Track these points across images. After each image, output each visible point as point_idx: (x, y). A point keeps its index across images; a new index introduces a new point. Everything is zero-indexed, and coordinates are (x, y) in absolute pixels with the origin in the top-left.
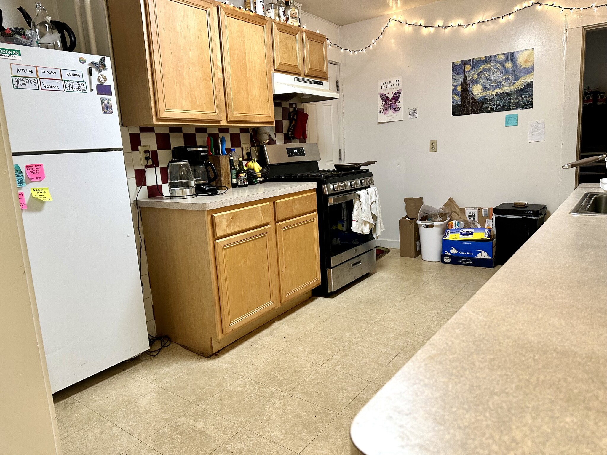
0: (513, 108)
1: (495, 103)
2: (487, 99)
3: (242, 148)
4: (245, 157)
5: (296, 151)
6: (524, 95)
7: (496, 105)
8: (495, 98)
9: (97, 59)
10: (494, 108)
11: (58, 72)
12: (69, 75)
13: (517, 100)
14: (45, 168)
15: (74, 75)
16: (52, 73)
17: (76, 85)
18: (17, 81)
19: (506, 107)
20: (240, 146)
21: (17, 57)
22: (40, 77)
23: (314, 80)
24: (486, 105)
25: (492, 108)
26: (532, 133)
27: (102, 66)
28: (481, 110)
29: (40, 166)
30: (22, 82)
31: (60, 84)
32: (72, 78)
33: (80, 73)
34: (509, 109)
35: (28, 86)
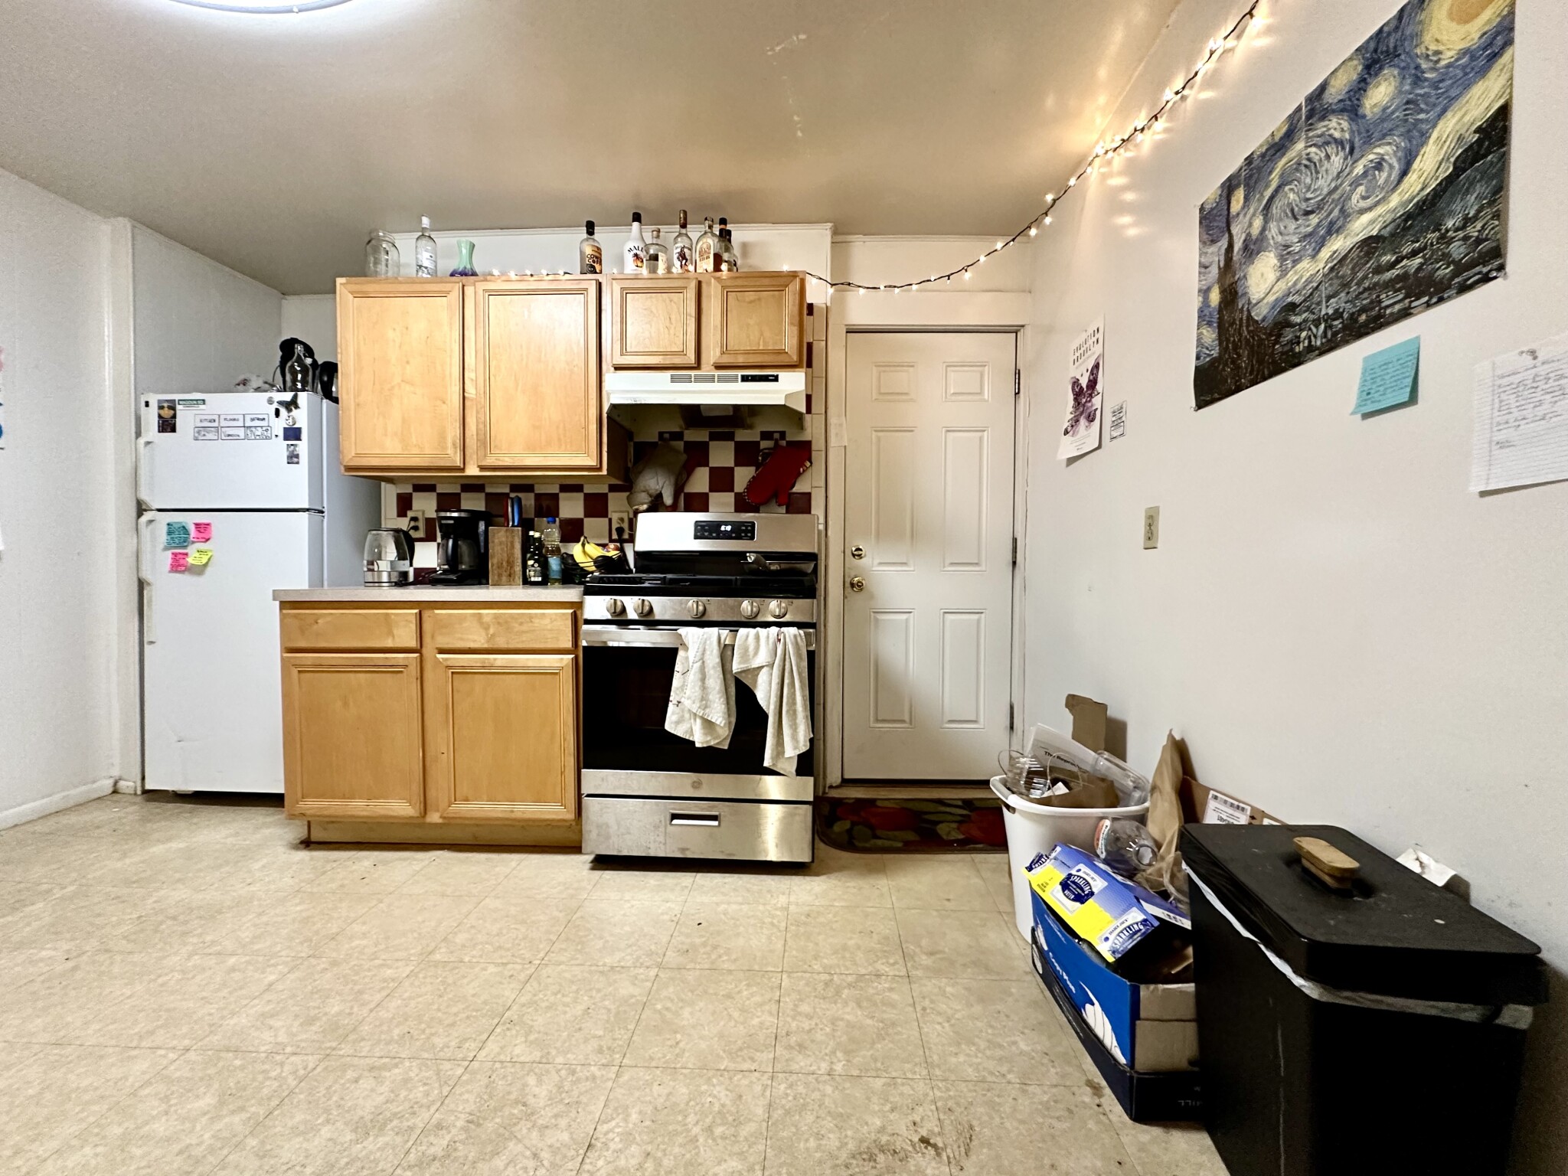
0: (1397, 307)
1: (1323, 312)
2: (1292, 307)
3: (610, 520)
4: (615, 536)
5: (729, 528)
6: (1451, 214)
7: (1326, 321)
8: (1323, 288)
9: (288, 396)
10: (1315, 337)
11: (241, 418)
12: (253, 420)
13: (1418, 261)
14: (214, 528)
15: (258, 419)
16: (234, 420)
17: (259, 432)
18: (199, 432)
19: (1363, 317)
20: (606, 516)
21: (202, 407)
22: (222, 425)
23: (740, 373)
24: (1288, 335)
25: (1310, 342)
26: (1501, 436)
27: (292, 404)
28: (1274, 362)
29: (208, 525)
30: (203, 433)
31: (241, 432)
32: (257, 423)
33: (266, 417)
34: (1378, 322)
35: (209, 436)
